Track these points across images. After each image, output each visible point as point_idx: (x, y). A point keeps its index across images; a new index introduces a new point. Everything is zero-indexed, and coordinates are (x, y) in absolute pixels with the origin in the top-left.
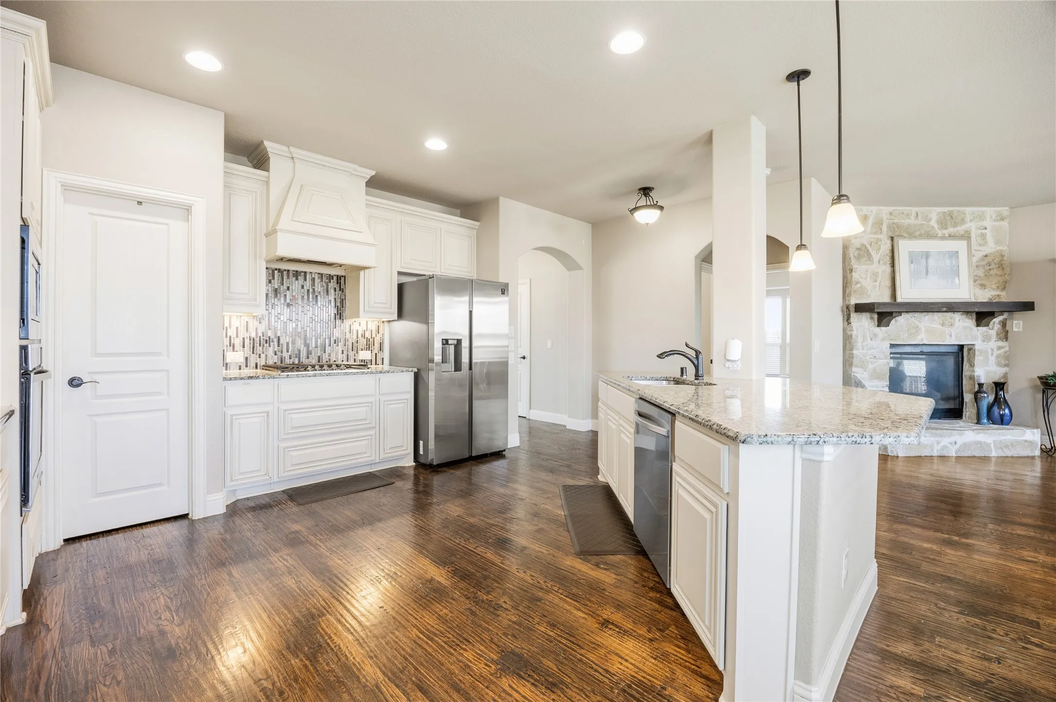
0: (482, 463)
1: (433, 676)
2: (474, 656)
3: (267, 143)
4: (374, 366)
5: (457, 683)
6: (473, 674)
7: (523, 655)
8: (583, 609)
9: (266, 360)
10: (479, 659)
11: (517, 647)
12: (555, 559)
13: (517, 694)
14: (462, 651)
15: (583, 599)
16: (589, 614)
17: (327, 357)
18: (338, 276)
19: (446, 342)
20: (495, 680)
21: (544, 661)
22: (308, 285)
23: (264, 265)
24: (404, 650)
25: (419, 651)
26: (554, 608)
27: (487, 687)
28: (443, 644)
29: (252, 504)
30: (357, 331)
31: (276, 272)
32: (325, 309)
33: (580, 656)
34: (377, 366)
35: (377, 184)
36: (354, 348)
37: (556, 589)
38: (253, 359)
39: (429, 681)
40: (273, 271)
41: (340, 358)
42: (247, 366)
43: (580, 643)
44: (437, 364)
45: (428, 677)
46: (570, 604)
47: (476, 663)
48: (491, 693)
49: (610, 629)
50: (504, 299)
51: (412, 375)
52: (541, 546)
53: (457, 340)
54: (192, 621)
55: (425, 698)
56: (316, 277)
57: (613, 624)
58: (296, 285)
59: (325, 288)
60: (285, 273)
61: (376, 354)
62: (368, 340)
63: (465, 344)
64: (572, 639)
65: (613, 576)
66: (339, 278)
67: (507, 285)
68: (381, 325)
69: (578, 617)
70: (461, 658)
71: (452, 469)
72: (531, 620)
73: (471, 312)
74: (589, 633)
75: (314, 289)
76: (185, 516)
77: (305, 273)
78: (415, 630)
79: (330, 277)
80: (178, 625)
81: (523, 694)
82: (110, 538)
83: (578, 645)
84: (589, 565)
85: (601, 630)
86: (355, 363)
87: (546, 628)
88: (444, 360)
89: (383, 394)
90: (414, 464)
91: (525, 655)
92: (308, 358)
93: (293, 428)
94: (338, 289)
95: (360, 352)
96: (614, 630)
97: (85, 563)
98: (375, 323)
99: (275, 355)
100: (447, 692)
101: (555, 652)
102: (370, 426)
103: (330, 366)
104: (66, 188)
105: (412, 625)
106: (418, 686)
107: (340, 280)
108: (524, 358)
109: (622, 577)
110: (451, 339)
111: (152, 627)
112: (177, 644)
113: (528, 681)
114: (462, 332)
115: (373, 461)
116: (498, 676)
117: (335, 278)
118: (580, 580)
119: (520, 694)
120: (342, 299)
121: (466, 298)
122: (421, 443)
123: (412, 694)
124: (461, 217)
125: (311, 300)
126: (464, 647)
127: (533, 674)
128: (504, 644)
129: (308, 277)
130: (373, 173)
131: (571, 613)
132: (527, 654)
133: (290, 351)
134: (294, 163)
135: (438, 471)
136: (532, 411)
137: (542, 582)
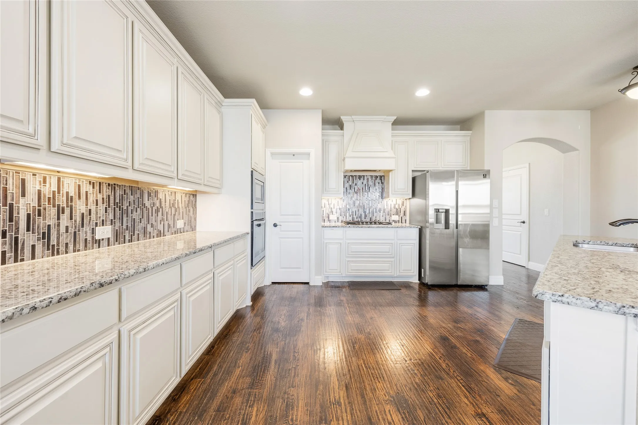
0: (464, 290)
1: (356, 385)
2: (381, 387)
3: (342, 117)
4: (400, 224)
5: (364, 394)
6: (374, 395)
7: (409, 401)
8: (470, 399)
9: (346, 219)
10: (383, 389)
11: (408, 395)
12: (473, 361)
13: (390, 417)
14: (377, 381)
15: (475, 393)
16: (472, 404)
17: (375, 218)
18: (380, 176)
19: (437, 211)
20: (384, 403)
21: (419, 412)
22: (365, 182)
23: (343, 174)
24: (351, 367)
25: (358, 371)
26: (448, 387)
27: (377, 404)
28: (370, 374)
29: (333, 284)
30: (391, 204)
31: (350, 177)
32: (375, 193)
33: (445, 422)
34: (402, 224)
35: (398, 123)
36: (390, 215)
37: (459, 378)
38: (341, 218)
39: (352, 385)
40: (349, 177)
41: (382, 220)
42: (338, 222)
43: (451, 416)
44: (432, 224)
45: (353, 384)
46: (462, 391)
47: (380, 391)
48: (377, 408)
49: (482, 420)
50: (487, 181)
51: (418, 230)
52: (468, 350)
53: (446, 209)
54: (288, 322)
55: (345, 392)
56: (369, 177)
57: (487, 419)
58: (359, 182)
59: (374, 183)
60: (355, 177)
61: (402, 217)
62: (397, 210)
63: (452, 212)
64: (447, 410)
65: (515, 391)
66: (381, 177)
67: (489, 171)
68: (405, 201)
69: (462, 401)
70: (374, 384)
71: (440, 290)
72: (427, 386)
73: (457, 191)
74: (463, 414)
75: (368, 184)
76: (308, 283)
77: (364, 176)
78: (362, 361)
79: (376, 177)
80: (284, 322)
81: (394, 419)
82: (284, 285)
83: (448, 416)
84: (499, 376)
85: (474, 417)
86: (385, 222)
87: (434, 396)
88: (437, 221)
89: (399, 239)
90: (419, 282)
91: (410, 402)
92: (365, 219)
93: (352, 252)
94: (380, 183)
95: (393, 216)
96: (485, 423)
97: (273, 292)
98: (401, 200)
99: (350, 216)
100: (357, 395)
101: (430, 411)
102: (391, 256)
103: (375, 223)
104: (272, 154)
105: (362, 358)
106: (346, 385)
107: (382, 178)
108: (524, 222)
109: (523, 396)
110: (441, 209)
111: (277, 319)
112: (280, 328)
113: (401, 415)
114: (450, 204)
115: (392, 275)
116: (387, 403)
117: (379, 177)
118: (483, 381)
119: (392, 417)
120: (383, 188)
121: (454, 183)
122: (423, 270)
123: (342, 387)
124: (461, 130)
125: (366, 189)
126: (380, 380)
127: (407, 413)
128: (401, 390)
129: (365, 178)
130: (395, 118)
131: (459, 396)
132: (411, 402)
133: (357, 215)
134: (355, 123)
135: (431, 289)
136: (530, 263)
137: (452, 371)
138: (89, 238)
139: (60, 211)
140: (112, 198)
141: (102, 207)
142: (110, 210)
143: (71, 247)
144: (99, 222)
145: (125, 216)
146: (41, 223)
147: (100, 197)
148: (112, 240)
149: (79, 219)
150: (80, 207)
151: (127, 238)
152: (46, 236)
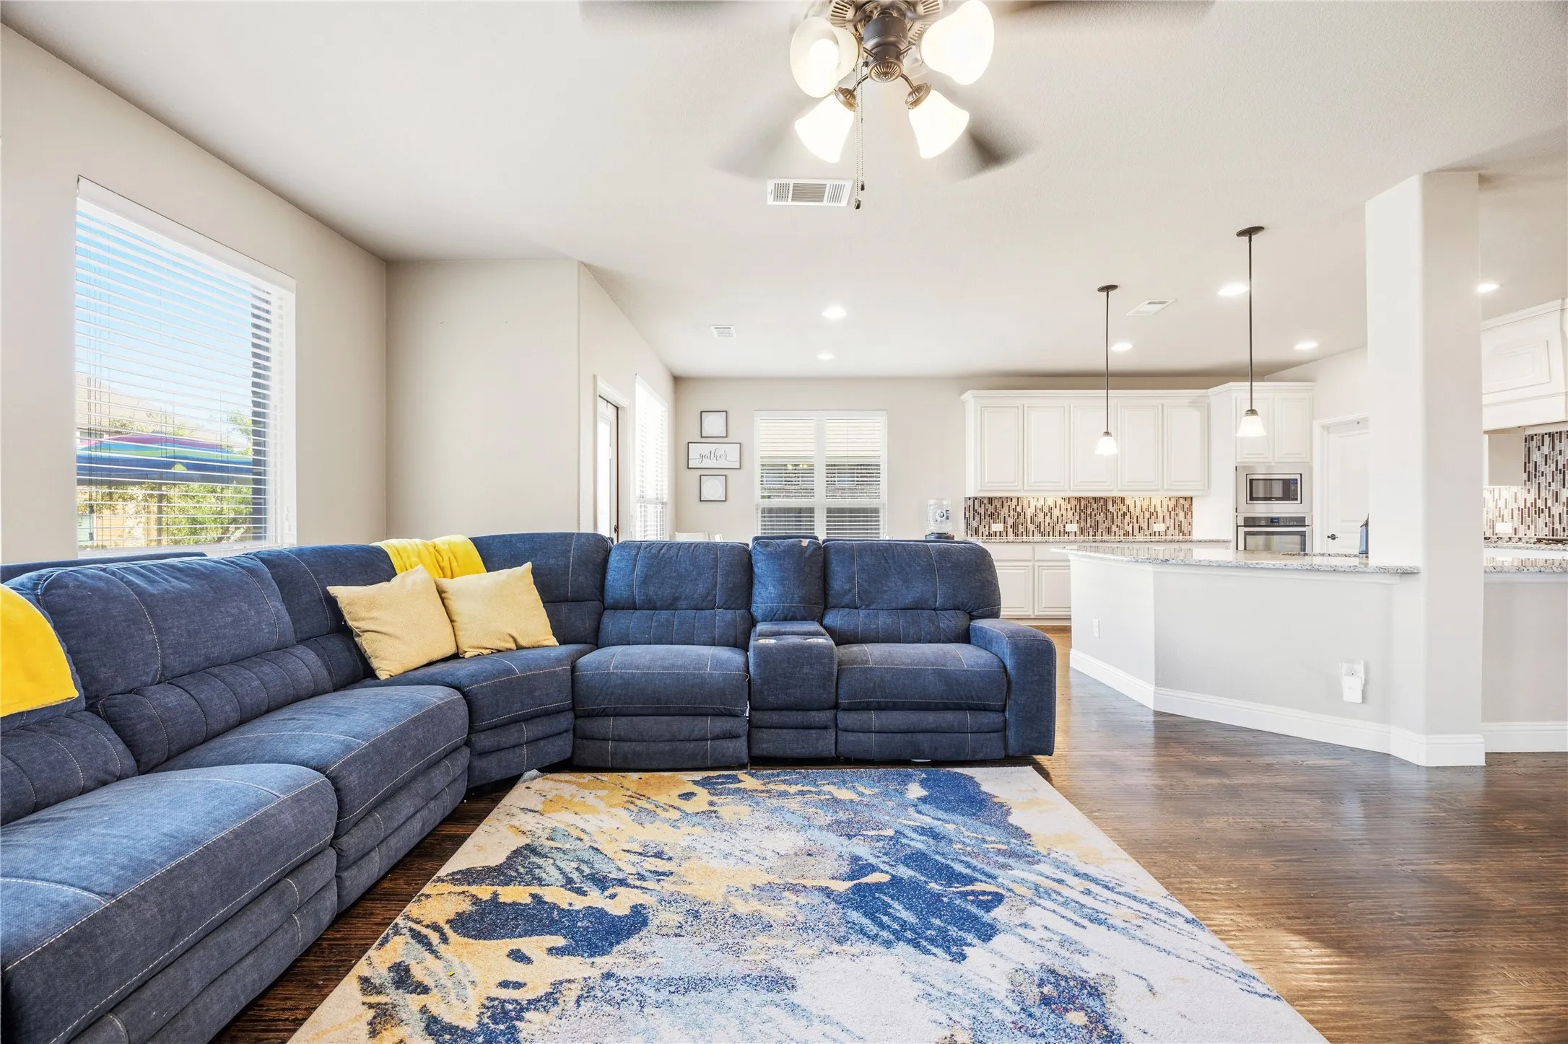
9: (1536, 531)
60: (1557, 435)
138: (1062, 530)
139: (1045, 515)
140: (1078, 507)
141: (1070, 513)
142: (1076, 514)
143: (1051, 533)
144: (1069, 521)
145: (1088, 518)
146: (1037, 520)
147: (1069, 506)
148: (1078, 533)
149: (1056, 519)
150: (1056, 512)
151: (1091, 533)
152: (1039, 526)
